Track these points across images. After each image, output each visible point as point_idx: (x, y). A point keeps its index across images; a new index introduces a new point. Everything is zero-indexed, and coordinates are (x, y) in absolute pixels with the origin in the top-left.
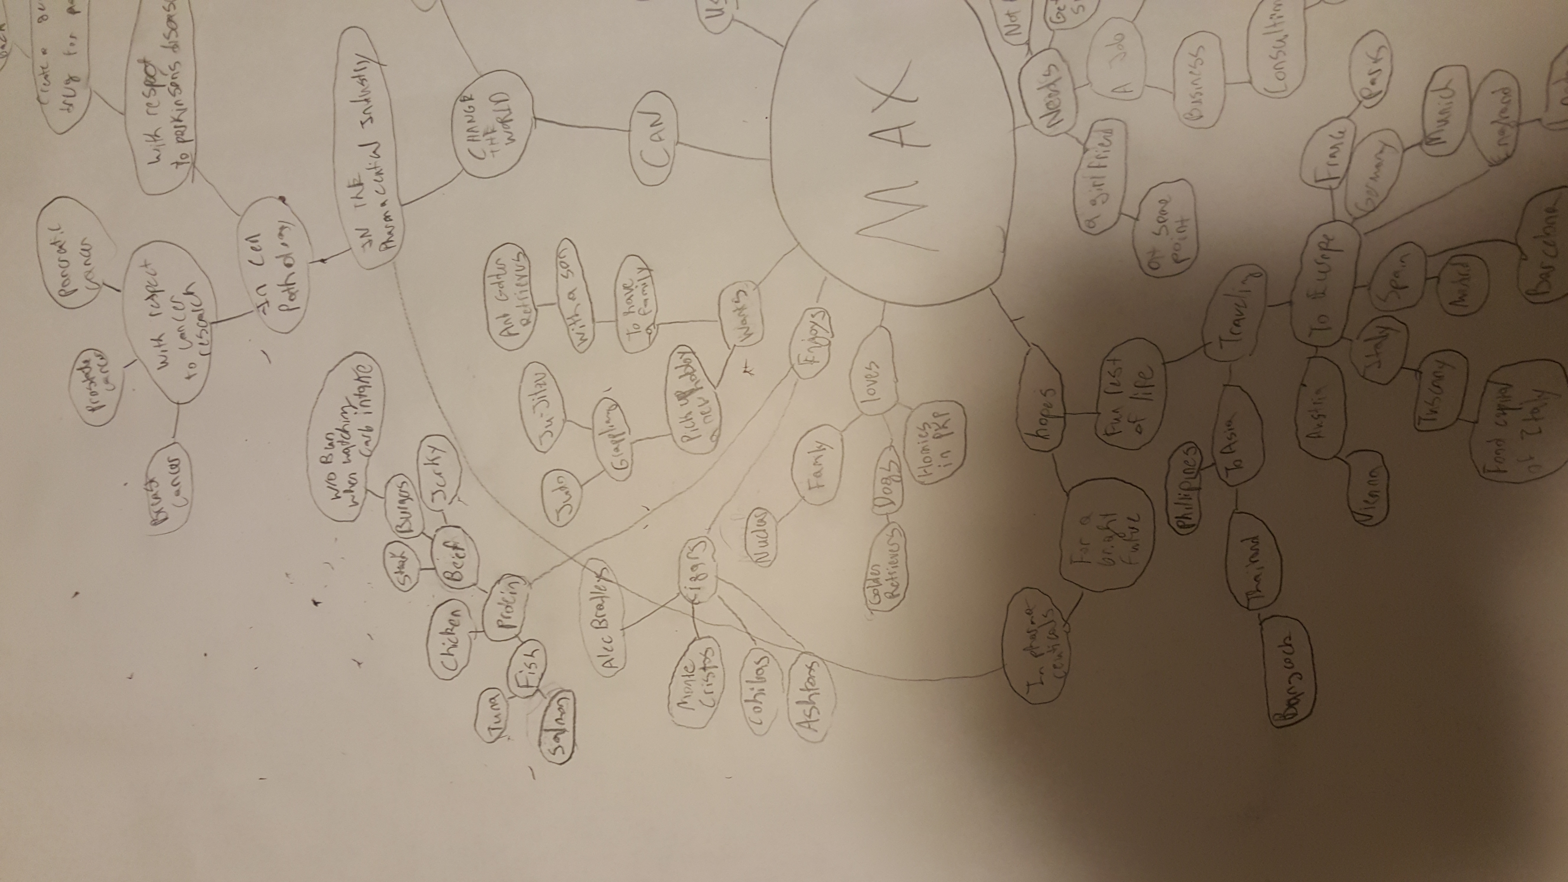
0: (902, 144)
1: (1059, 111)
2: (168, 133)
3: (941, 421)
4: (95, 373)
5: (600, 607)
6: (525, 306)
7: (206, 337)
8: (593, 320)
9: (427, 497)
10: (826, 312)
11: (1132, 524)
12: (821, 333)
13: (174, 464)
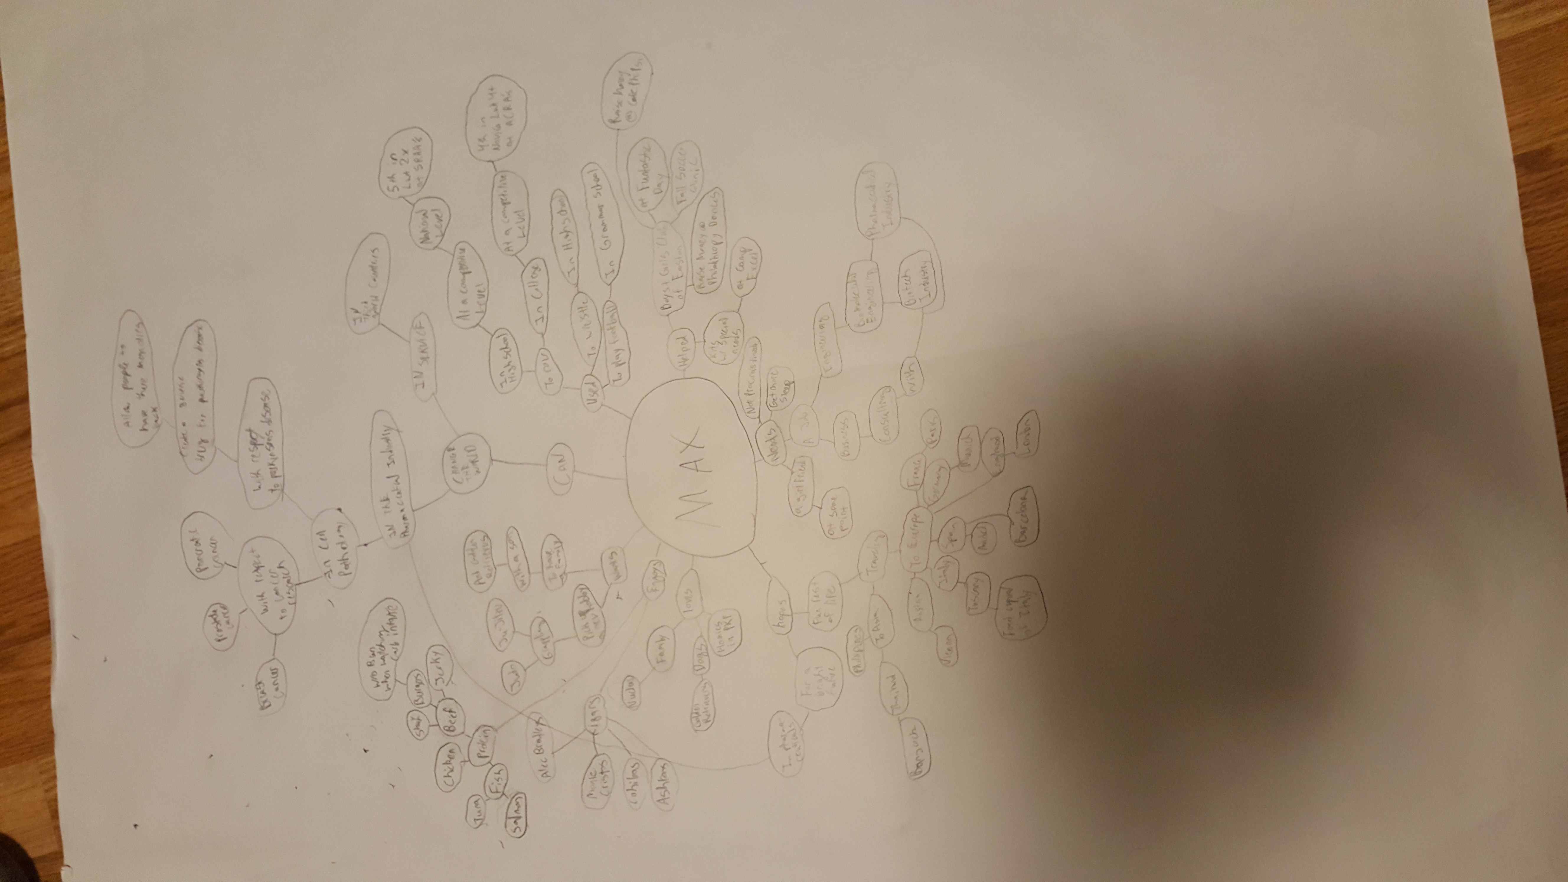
0: (697, 471)
1: (777, 453)
2: (266, 472)
3: (727, 620)
4: (220, 617)
5: (539, 741)
6: (488, 566)
7: (292, 593)
8: (529, 572)
9: (432, 681)
10: (661, 562)
11: (831, 672)
12: (659, 574)
13: (274, 672)
